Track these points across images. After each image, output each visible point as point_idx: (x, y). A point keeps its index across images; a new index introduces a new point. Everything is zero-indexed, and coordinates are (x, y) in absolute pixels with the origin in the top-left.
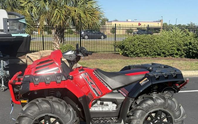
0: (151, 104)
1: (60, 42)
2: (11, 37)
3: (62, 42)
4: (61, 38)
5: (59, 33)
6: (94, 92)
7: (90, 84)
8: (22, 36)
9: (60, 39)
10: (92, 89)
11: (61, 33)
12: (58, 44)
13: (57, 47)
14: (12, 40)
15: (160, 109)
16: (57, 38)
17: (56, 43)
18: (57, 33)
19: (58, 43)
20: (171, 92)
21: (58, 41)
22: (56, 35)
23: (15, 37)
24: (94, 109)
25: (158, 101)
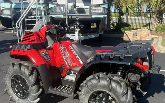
0: (95, 83)
1: (158, 22)
2: (91, 18)
3: (160, 23)
4: (160, 20)
5: (158, 16)
6: (66, 63)
7: (64, 55)
8: (100, 17)
9: (158, 21)
10: (65, 60)
11: (160, 16)
12: (157, 25)
13: (155, 26)
14: (92, 20)
15: (104, 90)
16: (157, 20)
17: (155, 23)
18: (157, 16)
19: (157, 23)
20: (136, 75)
21: (157, 22)
22: (156, 18)
23: (94, 18)
24: (68, 77)
25: (102, 82)
